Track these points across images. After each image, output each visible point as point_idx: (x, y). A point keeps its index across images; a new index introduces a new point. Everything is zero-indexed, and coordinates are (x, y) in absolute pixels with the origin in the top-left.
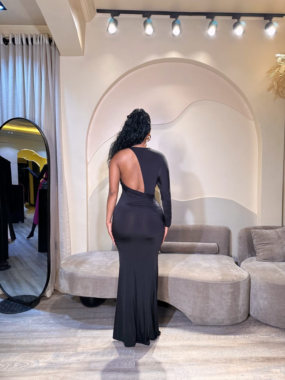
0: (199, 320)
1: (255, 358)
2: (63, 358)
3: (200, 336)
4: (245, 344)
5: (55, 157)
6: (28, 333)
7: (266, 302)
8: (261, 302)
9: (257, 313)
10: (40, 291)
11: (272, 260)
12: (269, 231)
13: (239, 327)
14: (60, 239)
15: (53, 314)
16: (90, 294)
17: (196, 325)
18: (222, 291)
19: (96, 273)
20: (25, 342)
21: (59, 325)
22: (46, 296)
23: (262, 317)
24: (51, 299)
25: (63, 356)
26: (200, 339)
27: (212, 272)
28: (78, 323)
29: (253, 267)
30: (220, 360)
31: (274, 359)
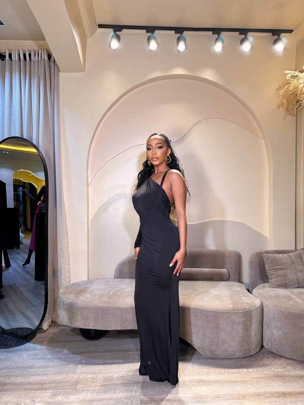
0: (209, 352)
1: (269, 393)
2: (62, 397)
3: (210, 370)
4: (259, 378)
5: (53, 178)
6: (23, 369)
7: (280, 332)
8: (275, 331)
9: (271, 344)
10: (37, 323)
11: (286, 286)
12: (282, 255)
13: (251, 359)
14: (59, 266)
15: (51, 348)
16: (91, 326)
17: (205, 358)
18: (234, 321)
19: (97, 303)
20: (20, 380)
21: (57, 360)
22: (43, 329)
23: (276, 348)
24: (49, 331)
25: (62, 394)
26: (210, 374)
27: (223, 300)
28: (78, 358)
29: (265, 294)
30: (232, 396)
31: (291, 394)
